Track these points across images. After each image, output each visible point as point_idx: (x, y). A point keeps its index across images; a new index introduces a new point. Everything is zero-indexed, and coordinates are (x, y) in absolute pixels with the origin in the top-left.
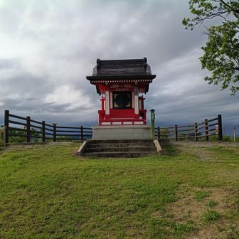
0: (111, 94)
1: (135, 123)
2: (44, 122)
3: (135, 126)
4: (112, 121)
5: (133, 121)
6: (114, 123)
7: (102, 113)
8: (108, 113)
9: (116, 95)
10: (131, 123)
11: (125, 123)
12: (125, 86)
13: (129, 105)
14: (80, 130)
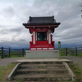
0: (36, 33)
1: (49, 49)
2: (3, 47)
3: (49, 51)
4: (36, 48)
5: (48, 47)
6: (38, 49)
7: (31, 43)
8: (34, 43)
9: (39, 34)
10: (47, 49)
11: (43, 49)
12: (43, 29)
13: (45, 39)
14: (22, 50)
